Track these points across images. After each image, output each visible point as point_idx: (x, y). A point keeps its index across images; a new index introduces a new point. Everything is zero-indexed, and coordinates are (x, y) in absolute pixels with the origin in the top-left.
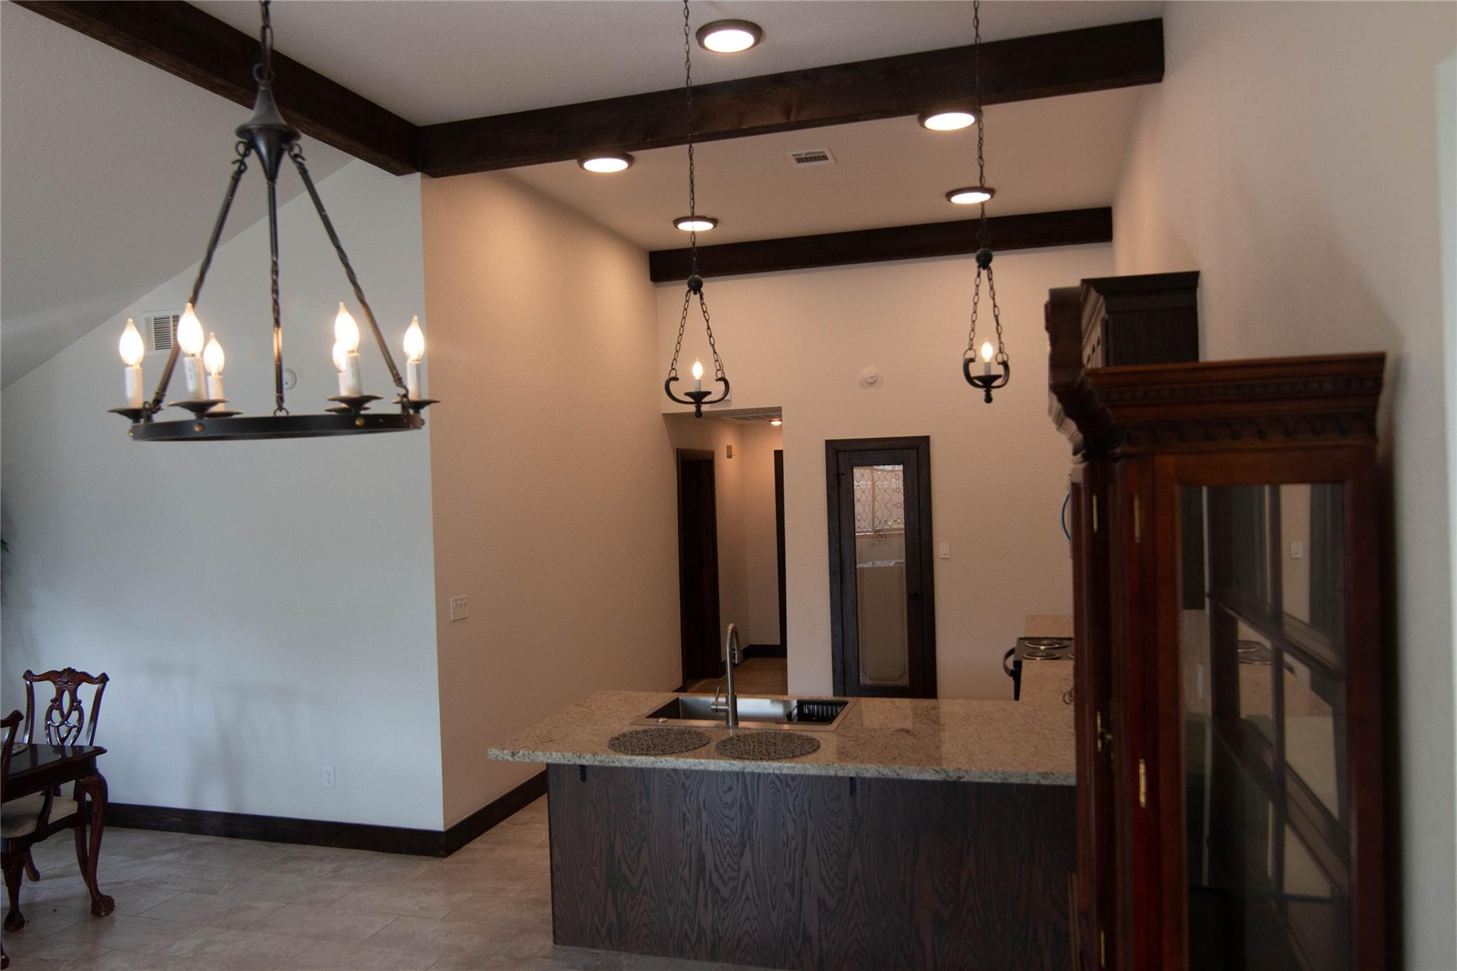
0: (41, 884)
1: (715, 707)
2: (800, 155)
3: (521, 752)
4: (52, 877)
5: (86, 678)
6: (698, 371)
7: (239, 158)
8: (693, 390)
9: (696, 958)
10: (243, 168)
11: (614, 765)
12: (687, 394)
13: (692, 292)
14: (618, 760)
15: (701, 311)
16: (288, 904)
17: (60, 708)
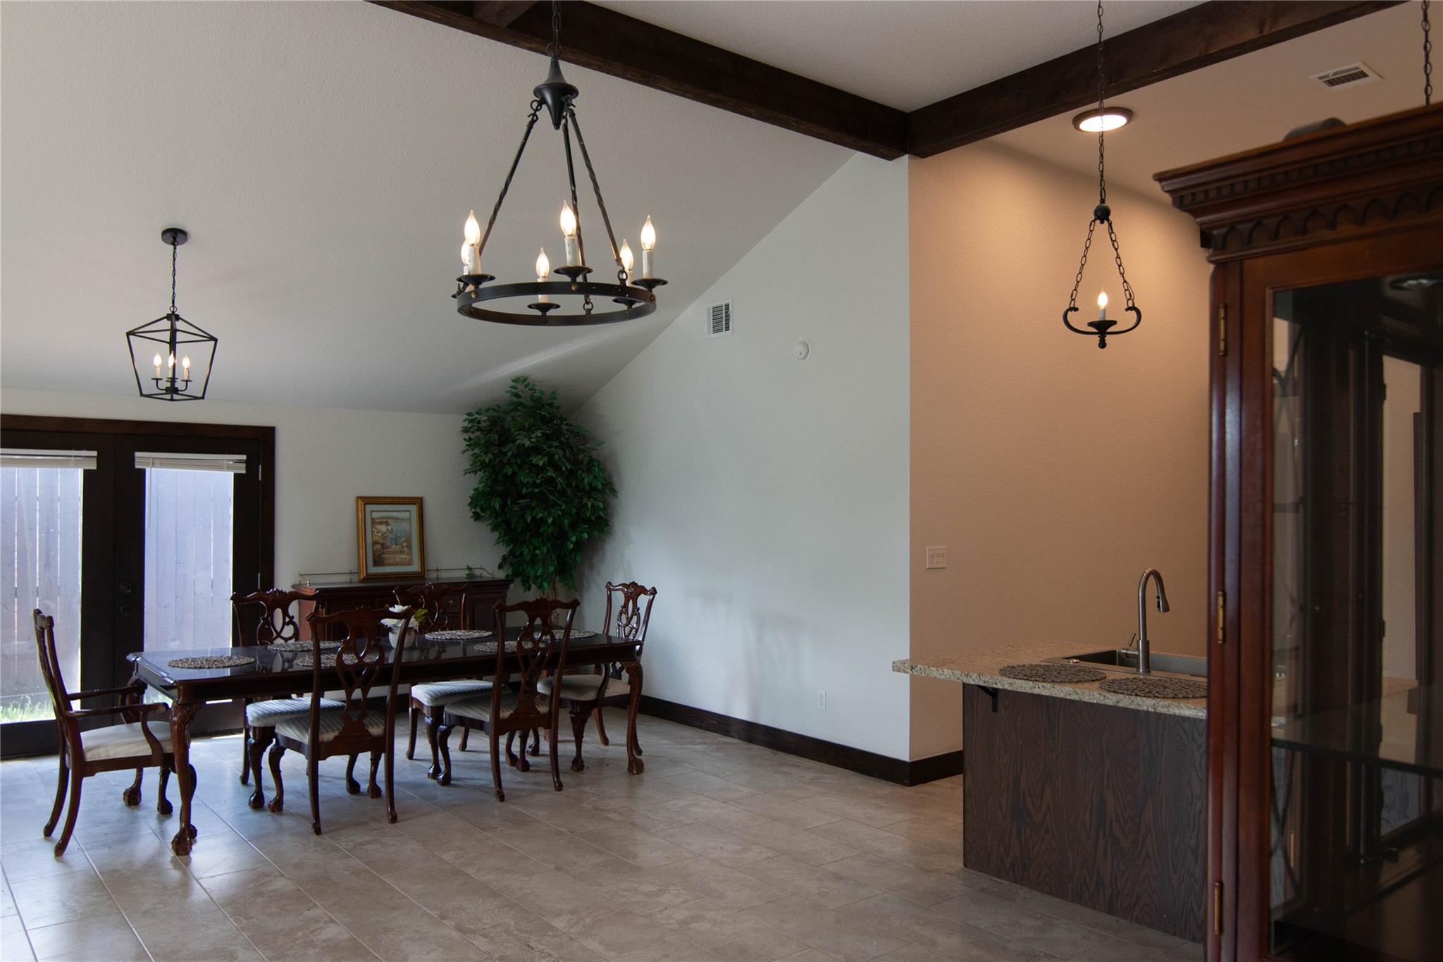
0: (610, 748)
1: (1125, 652)
2: (1327, 76)
3: (919, 666)
4: (616, 745)
5: (642, 590)
6: (1103, 300)
7: (533, 112)
8: (1097, 318)
9: (1094, 908)
10: (535, 118)
11: (996, 687)
12: (1091, 324)
13: (1098, 221)
14: (1000, 682)
15: (1110, 240)
16: (766, 793)
17: (627, 613)
